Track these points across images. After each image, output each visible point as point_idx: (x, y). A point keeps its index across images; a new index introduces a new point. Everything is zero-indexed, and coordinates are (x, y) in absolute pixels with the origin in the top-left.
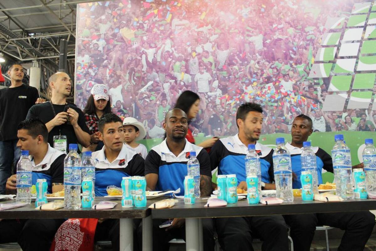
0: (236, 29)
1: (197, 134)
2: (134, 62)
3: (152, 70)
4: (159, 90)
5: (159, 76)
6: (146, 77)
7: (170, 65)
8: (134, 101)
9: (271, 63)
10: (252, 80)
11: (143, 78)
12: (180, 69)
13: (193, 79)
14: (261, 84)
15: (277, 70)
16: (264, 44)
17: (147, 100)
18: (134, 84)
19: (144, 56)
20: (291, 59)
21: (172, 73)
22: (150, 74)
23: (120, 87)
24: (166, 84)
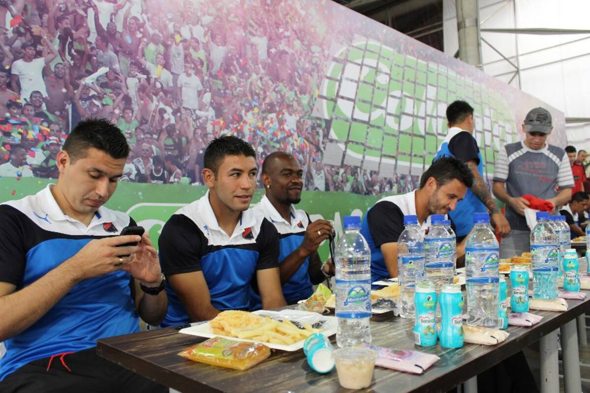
0: (236, 16)
1: (180, 179)
2: (71, 17)
3: (107, 46)
4: (120, 88)
5: (119, 61)
6: (96, 56)
7: (139, 45)
8: (70, 98)
9: (275, 85)
10: (254, 103)
11: (90, 58)
12: (155, 57)
13: (175, 81)
14: (263, 112)
15: (282, 97)
16: (269, 53)
17: (96, 102)
18: (70, 64)
19: (91, 12)
21: (142, 60)
22: (103, 52)
23: (40, 63)
24: (131, 78)
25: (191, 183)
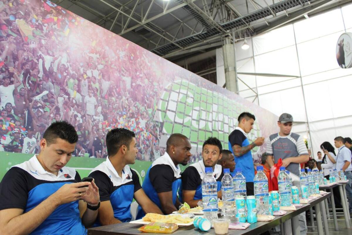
0: (115, 65)
1: (84, 154)
2: (30, 63)
3: (48, 79)
4: (54, 103)
5: (54, 88)
6: (42, 85)
7: (65, 80)
9: (135, 103)
10: (124, 113)
11: (39, 85)
12: (73, 86)
13: (83, 99)
14: (128, 118)
15: (138, 109)
16: (132, 86)
17: (41, 110)
18: (28, 89)
19: (41, 61)
20: (146, 103)
21: (66, 88)
22: (46, 82)
23: (12, 87)
24: (60, 97)
25: (90, 156)
